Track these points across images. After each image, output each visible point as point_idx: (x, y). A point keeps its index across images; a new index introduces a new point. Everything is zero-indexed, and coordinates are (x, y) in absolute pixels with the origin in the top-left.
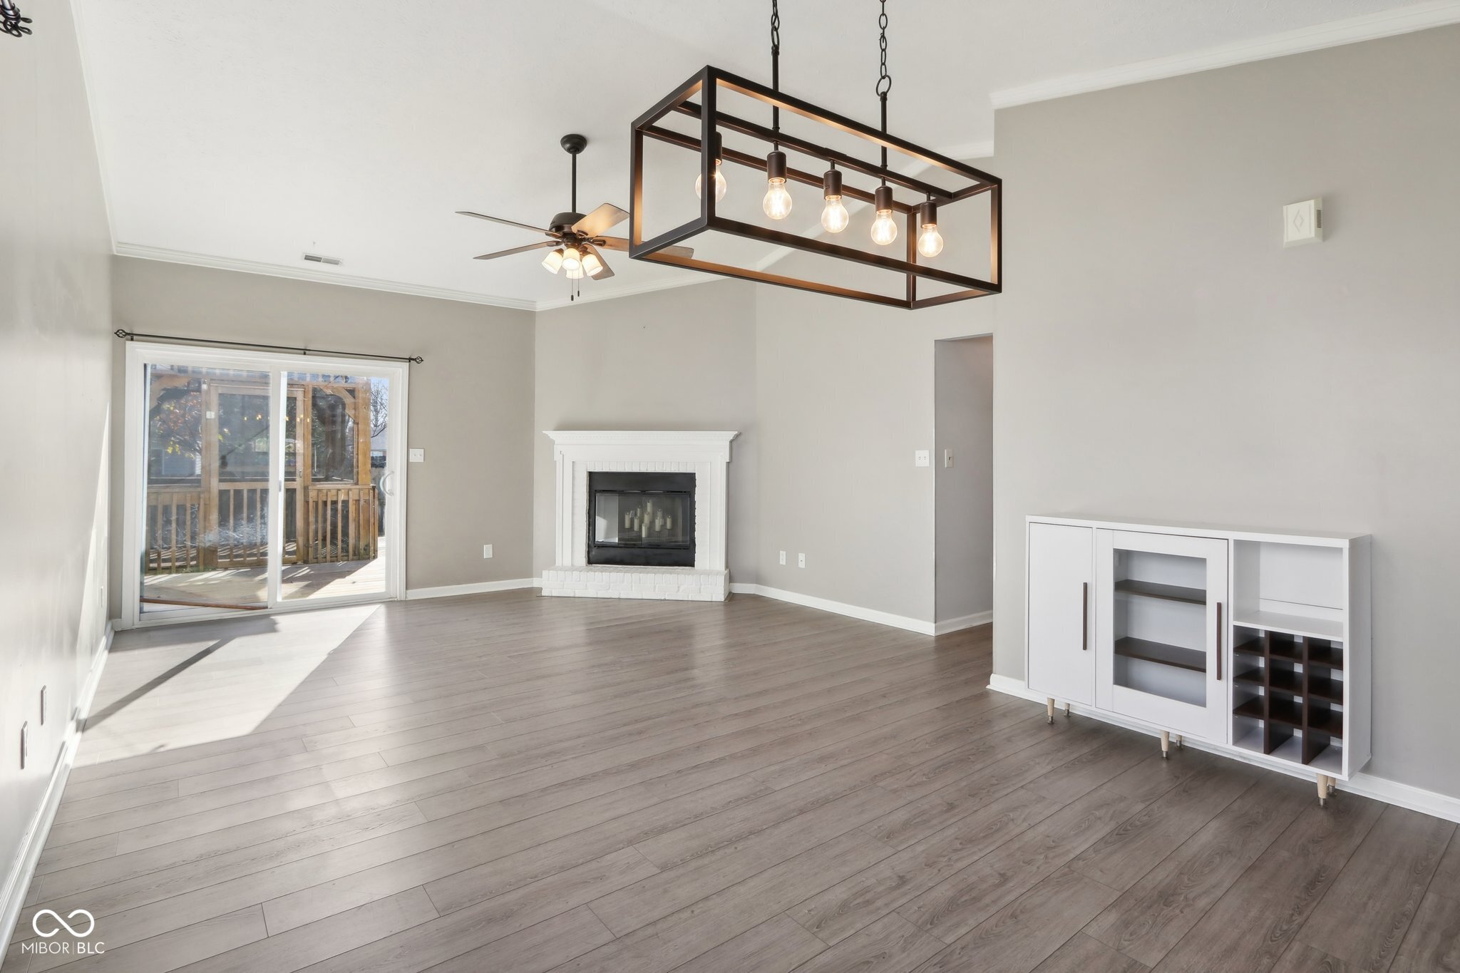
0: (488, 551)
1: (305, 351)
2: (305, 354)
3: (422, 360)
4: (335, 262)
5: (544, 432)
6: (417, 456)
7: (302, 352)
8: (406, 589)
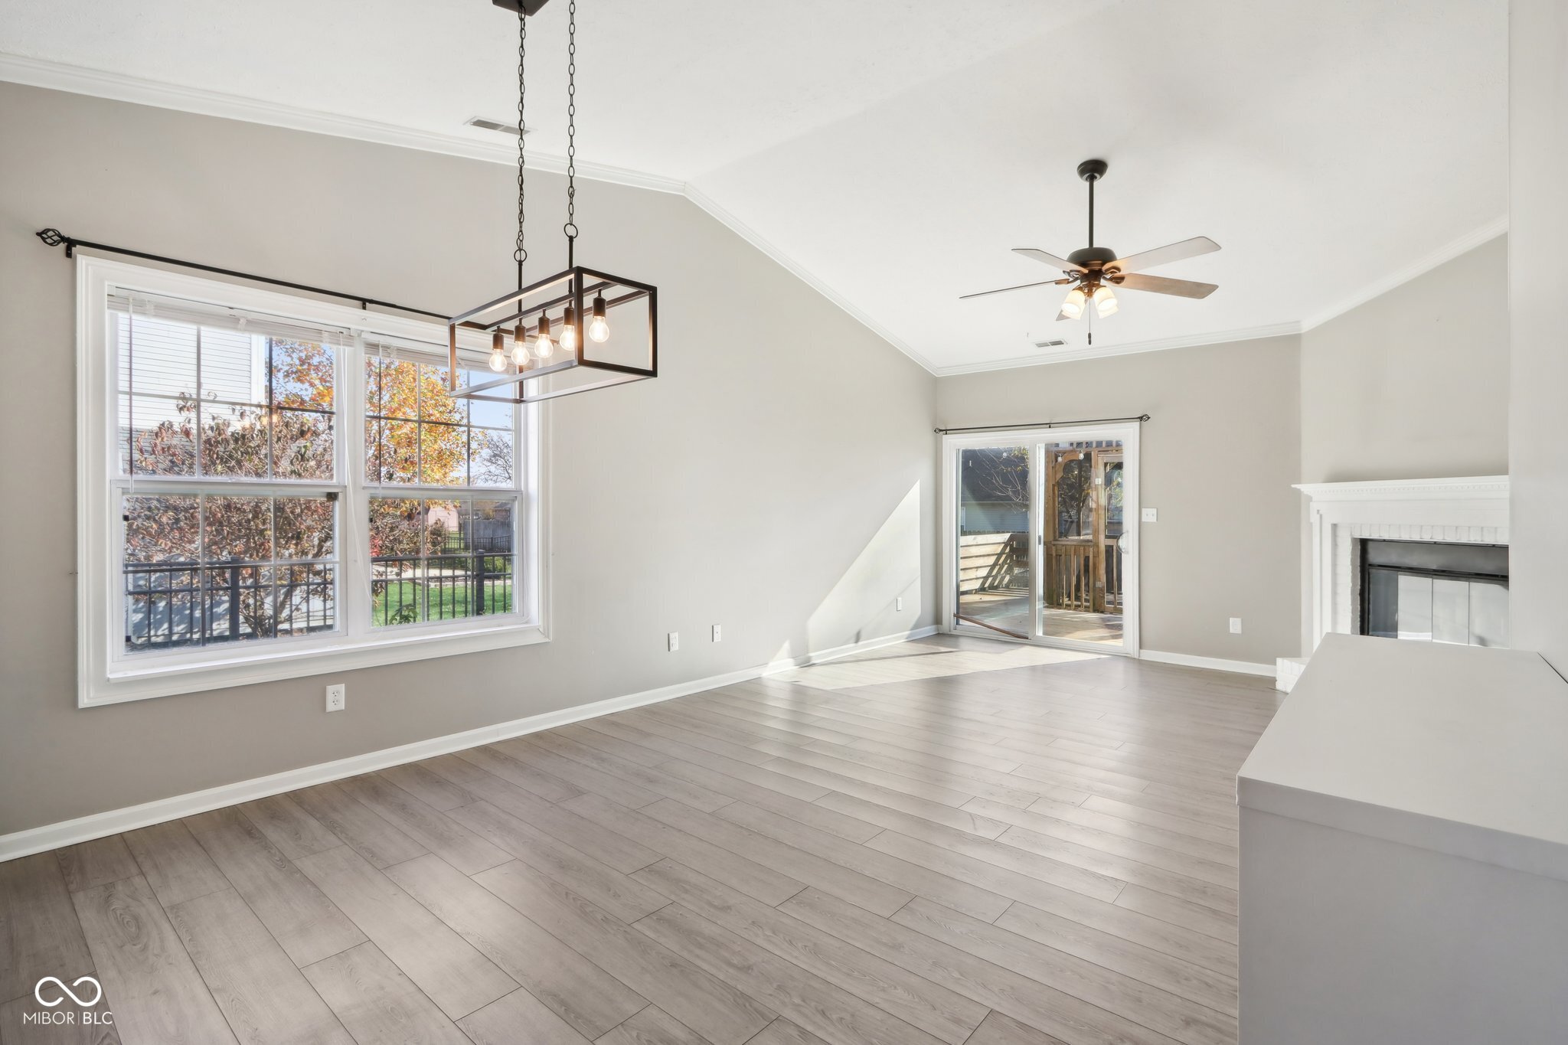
0: (1235, 626)
1: (1050, 425)
2: (1050, 427)
3: (1149, 418)
4: (1059, 343)
5: (1293, 486)
6: (1150, 515)
7: (1048, 426)
8: (1140, 647)
